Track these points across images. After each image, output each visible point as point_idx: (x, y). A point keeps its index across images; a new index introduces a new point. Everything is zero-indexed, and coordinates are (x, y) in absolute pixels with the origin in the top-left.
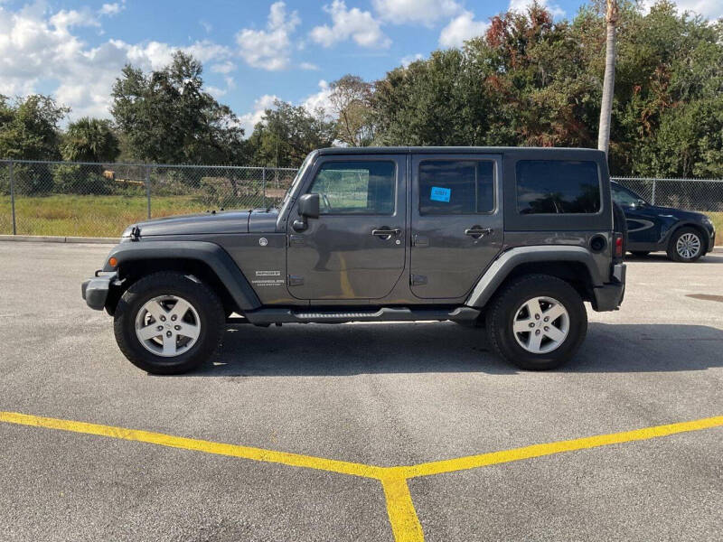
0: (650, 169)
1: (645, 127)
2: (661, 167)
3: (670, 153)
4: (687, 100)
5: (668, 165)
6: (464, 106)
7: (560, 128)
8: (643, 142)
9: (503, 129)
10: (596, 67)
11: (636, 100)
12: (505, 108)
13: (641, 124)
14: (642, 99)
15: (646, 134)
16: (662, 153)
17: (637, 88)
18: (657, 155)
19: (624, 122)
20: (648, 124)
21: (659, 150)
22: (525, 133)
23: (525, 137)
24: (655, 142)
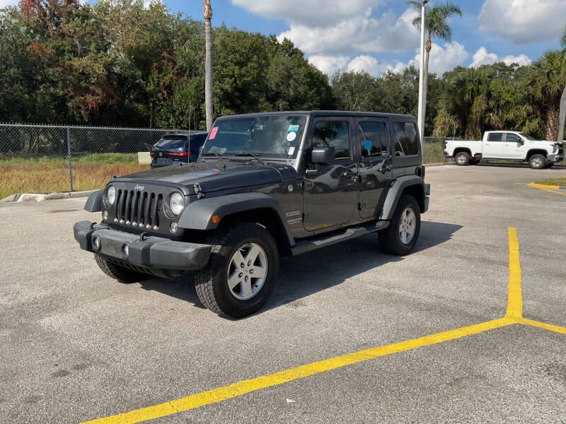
0: (169, 124)
1: (163, 94)
2: (177, 124)
3: (182, 114)
4: (190, 76)
5: (181, 122)
6: (11, 66)
7: (99, 91)
8: (162, 105)
9: (52, 89)
10: (123, 45)
11: (155, 74)
12: (51, 71)
13: (160, 92)
14: (159, 73)
15: (164, 99)
16: (177, 113)
17: (155, 64)
18: (173, 115)
19: (148, 89)
20: (165, 92)
21: (174, 111)
22: (72, 93)
23: (72, 97)
24: (172, 105)
